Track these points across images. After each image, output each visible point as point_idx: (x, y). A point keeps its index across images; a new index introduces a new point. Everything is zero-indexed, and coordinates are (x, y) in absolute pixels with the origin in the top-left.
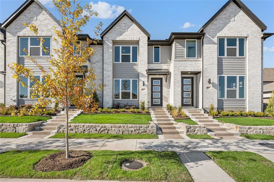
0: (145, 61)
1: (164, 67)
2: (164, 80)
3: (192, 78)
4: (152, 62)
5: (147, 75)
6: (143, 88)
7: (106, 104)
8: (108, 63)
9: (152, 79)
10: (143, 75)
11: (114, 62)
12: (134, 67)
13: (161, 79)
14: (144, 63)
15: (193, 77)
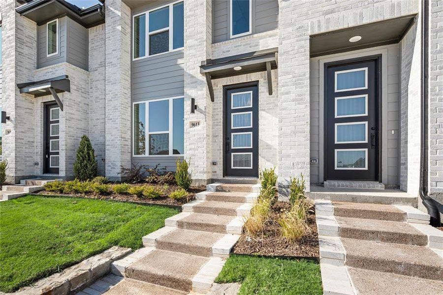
0: (199, 36)
1: (263, 42)
2: (263, 89)
3: (375, 63)
4: (227, 34)
5: (204, 79)
6: (194, 120)
7: (110, 168)
8: (114, 61)
9: (228, 90)
10: (194, 80)
11: (134, 60)
12: (180, 61)
13: (254, 86)
14: (196, 43)
15: (381, 55)
